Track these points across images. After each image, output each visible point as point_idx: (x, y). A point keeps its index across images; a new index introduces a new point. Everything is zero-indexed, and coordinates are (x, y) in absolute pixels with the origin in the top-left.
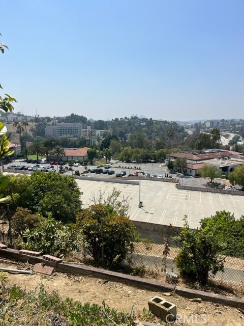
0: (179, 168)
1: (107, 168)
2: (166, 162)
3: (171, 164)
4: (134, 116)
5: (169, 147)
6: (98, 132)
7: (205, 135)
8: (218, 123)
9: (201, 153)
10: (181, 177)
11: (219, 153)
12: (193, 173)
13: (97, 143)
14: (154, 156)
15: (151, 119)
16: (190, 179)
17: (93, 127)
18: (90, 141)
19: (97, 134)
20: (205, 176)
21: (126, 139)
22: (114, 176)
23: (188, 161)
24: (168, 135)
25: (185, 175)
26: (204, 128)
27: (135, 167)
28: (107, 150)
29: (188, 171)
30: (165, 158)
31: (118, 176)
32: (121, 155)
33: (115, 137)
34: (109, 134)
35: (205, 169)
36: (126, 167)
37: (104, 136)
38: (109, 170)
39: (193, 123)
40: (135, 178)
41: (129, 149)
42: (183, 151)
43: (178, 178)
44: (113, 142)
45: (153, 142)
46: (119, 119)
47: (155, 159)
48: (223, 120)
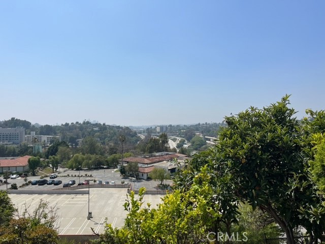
0: (131, 173)
1: (53, 178)
2: (119, 167)
3: (124, 169)
4: (86, 121)
5: (122, 152)
6: (44, 138)
7: (155, 139)
8: (166, 128)
9: (152, 156)
10: (134, 182)
11: (167, 156)
12: (145, 177)
13: (42, 150)
14: (107, 161)
15: (104, 124)
16: (142, 183)
17: (38, 133)
18: (32, 148)
19: (43, 140)
20: (155, 179)
21: (77, 144)
22: (61, 186)
23: (140, 165)
24: (120, 140)
25: (137, 179)
26: (155, 133)
27: (86, 175)
28: (54, 158)
29: (140, 174)
30: (118, 163)
31: (66, 186)
32: (70, 162)
33: (64, 143)
34: (58, 140)
35: (155, 171)
36: (75, 176)
37: (51, 142)
38: (55, 180)
39: (145, 128)
40: (84, 186)
41: (80, 156)
42: (136, 155)
43: (130, 183)
44: (61, 148)
45: (107, 147)
46: (70, 124)
47: (108, 165)
48: (170, 126)
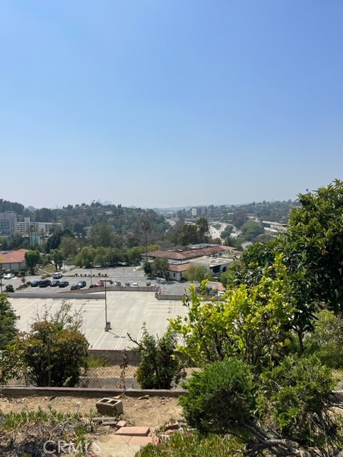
0: (159, 272)
1: (57, 278)
2: (142, 264)
3: (149, 266)
4: (95, 202)
5: (145, 244)
6: (42, 226)
7: (190, 226)
8: (206, 210)
9: (186, 250)
10: (163, 283)
11: (208, 249)
12: (178, 277)
13: (40, 242)
14: (126, 257)
15: (120, 206)
16: (174, 285)
17: (34, 218)
18: (29, 240)
19: (40, 229)
20: (192, 280)
21: (84, 234)
22: (68, 288)
23: (170, 262)
24: (143, 227)
25: (167, 280)
26: (189, 217)
27: (99, 275)
28: (56, 252)
29: (171, 274)
30: (141, 259)
31: (74, 288)
32: (77, 258)
33: (67, 232)
34: (60, 228)
35: (192, 270)
36: (85, 276)
37: (51, 231)
38: (61, 280)
39: (176, 210)
40: (99, 289)
41: (89, 249)
42: (164, 248)
43: (158, 285)
44: (64, 239)
45: (124, 237)
46: (74, 207)
47: (127, 261)
48: (212, 207)
